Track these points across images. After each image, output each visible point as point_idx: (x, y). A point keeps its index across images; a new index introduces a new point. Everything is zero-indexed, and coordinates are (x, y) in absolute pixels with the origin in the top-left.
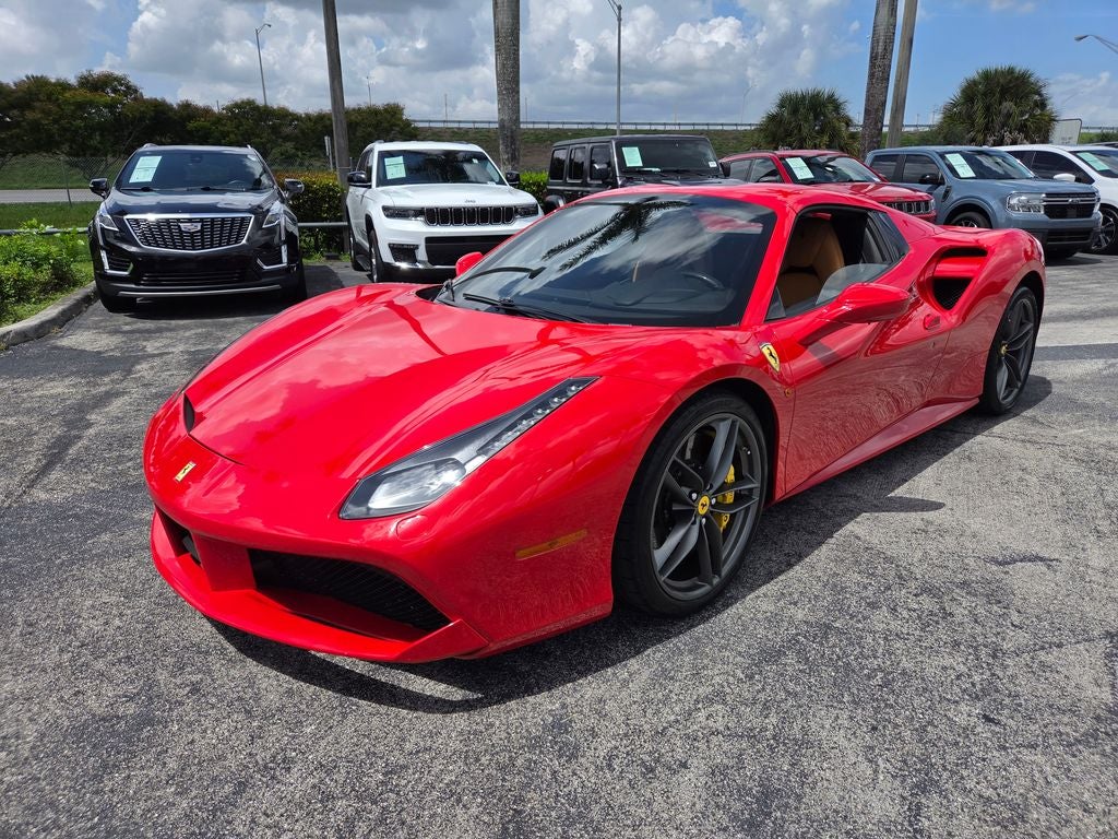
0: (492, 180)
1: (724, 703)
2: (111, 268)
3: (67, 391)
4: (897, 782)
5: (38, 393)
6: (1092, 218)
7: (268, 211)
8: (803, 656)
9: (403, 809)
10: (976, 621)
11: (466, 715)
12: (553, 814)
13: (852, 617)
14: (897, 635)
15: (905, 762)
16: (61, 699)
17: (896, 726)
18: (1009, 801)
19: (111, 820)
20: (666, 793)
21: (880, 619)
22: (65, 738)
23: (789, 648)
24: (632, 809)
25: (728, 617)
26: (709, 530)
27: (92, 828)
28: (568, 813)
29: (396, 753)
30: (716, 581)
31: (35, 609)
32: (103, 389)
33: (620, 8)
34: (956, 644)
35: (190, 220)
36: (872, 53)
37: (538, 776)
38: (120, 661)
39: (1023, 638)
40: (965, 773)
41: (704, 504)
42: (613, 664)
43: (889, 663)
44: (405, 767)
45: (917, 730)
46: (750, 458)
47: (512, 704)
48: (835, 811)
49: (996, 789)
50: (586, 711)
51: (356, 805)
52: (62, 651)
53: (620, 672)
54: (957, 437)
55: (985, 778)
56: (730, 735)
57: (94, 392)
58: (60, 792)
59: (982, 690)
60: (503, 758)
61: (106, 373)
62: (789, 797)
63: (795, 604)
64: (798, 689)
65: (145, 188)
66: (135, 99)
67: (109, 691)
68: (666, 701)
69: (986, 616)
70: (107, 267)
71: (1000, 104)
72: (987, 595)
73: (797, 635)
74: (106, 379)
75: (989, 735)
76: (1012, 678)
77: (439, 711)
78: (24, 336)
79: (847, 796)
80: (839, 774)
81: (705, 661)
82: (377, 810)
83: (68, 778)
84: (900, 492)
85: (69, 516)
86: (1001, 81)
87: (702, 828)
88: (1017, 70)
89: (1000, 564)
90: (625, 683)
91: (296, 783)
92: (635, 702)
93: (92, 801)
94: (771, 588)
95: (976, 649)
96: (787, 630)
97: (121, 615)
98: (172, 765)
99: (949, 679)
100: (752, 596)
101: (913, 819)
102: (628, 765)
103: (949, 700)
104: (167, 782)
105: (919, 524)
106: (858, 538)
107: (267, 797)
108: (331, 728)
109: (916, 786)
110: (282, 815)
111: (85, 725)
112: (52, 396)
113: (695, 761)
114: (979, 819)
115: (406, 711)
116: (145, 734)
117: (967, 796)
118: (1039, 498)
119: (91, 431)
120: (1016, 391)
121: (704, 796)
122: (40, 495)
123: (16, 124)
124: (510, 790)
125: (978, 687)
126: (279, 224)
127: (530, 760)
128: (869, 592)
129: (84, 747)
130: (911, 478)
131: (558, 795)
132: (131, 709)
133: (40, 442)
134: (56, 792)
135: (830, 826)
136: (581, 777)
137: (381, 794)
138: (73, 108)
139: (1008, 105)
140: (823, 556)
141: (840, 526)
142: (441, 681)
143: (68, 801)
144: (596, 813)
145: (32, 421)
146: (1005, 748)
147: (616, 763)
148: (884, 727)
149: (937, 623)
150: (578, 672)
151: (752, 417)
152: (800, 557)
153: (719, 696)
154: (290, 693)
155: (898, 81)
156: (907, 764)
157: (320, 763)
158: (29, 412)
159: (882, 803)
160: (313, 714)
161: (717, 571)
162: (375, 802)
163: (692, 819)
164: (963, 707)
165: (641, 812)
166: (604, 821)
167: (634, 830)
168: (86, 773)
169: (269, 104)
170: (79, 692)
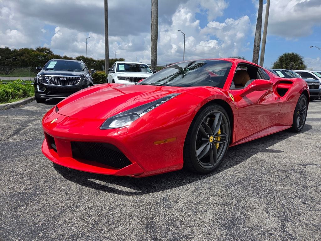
0: (149, 72)
1: (218, 196)
2: (39, 90)
3: (22, 118)
4: (276, 218)
5: (15, 118)
6: (319, 89)
7: (85, 76)
8: (243, 185)
9: (114, 220)
10: (297, 179)
11: (136, 196)
12: (163, 223)
13: (258, 176)
14: (272, 181)
15: (278, 213)
16: (8, 188)
17: (275, 204)
18: (314, 225)
19: (19, 219)
20: (200, 219)
21: (267, 177)
22: (7, 197)
23: (238, 183)
24: (189, 222)
25: (219, 175)
26: (213, 147)
27: (12, 221)
28: (168, 222)
29: (113, 205)
30: (215, 164)
31: (4, 166)
32: (33, 118)
33: (185, 35)
34: (292, 184)
35: (63, 77)
36: (254, 46)
37: (158, 212)
38: (28, 179)
39: (312, 183)
40: (299, 217)
41: (211, 139)
42: (183, 185)
43: (270, 188)
44: (116, 209)
45: (281, 205)
46: (225, 127)
47: (151, 194)
48: (256, 225)
49: (309, 221)
50: (174, 196)
51: (99, 218)
52: (10, 176)
53: (185, 187)
54: (285, 137)
55: (305, 218)
56: (220, 204)
57: (30, 119)
58: (3, 211)
59: (301, 195)
60: (147, 207)
61: (35, 115)
62: (241, 221)
63: (240, 173)
64: (242, 193)
65: (52, 69)
66: (51, 55)
67: (23, 187)
68: (200, 195)
69: (300, 178)
70: (38, 89)
71: (290, 62)
72: (300, 173)
73: (241, 180)
74: (34, 116)
75: (305, 207)
76: (310, 193)
77: (127, 195)
78: (12, 106)
79: (260, 221)
80: (257, 215)
81: (212, 186)
82: (105, 220)
83: (7, 208)
84: (270, 148)
85: (18, 146)
86: (290, 56)
87: (213, 228)
88: (295, 54)
89: (303, 165)
90: (186, 190)
91: (80, 211)
92: (190, 195)
93: (13, 214)
94: (232, 169)
95: (298, 185)
96: (237, 179)
97: (30, 169)
98: (41, 205)
99: (290, 193)
100: (226, 170)
101: (283, 228)
102: (187, 211)
103: (291, 198)
104: (38, 210)
105: (276, 155)
106: (258, 158)
107: (70, 215)
108: (92, 198)
109: (283, 219)
110: (75, 220)
111: (14, 195)
112: (18, 119)
113: (210, 210)
114: (305, 229)
115: (117, 195)
116: (33, 197)
117: (300, 222)
118: (312, 151)
119: (28, 127)
120: (302, 126)
121: (213, 219)
122: (11, 140)
123: (18, 60)
124: (149, 216)
125: (300, 195)
126: (88, 80)
127: (156, 208)
128: (263, 170)
129: (13, 200)
130: (272, 145)
131: (165, 218)
132: (30, 191)
133: (12, 129)
134: (2, 211)
135: (255, 229)
136: (172, 213)
137: (107, 215)
138: (34, 56)
139: (292, 63)
140: (247, 162)
141: (252, 155)
142: (128, 187)
143: (6, 214)
144: (177, 223)
145: (12, 125)
146: (311, 211)
147: (184, 210)
148: (271, 204)
149: (285, 179)
150: (172, 187)
151: (226, 114)
152: (240, 162)
153: (217, 194)
154: (80, 189)
155: (262, 53)
156: (279, 214)
157: (88, 207)
158: (11, 122)
159: (272, 223)
160: (87, 194)
161: (215, 162)
162: (105, 217)
163: (209, 225)
164: (296, 200)
165: (192, 223)
166: (180, 225)
167: (190, 228)
168: (12, 207)
169: (88, 57)
170: (14, 186)
